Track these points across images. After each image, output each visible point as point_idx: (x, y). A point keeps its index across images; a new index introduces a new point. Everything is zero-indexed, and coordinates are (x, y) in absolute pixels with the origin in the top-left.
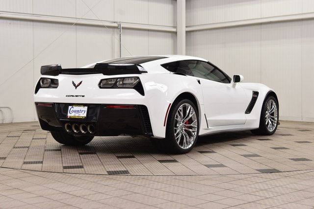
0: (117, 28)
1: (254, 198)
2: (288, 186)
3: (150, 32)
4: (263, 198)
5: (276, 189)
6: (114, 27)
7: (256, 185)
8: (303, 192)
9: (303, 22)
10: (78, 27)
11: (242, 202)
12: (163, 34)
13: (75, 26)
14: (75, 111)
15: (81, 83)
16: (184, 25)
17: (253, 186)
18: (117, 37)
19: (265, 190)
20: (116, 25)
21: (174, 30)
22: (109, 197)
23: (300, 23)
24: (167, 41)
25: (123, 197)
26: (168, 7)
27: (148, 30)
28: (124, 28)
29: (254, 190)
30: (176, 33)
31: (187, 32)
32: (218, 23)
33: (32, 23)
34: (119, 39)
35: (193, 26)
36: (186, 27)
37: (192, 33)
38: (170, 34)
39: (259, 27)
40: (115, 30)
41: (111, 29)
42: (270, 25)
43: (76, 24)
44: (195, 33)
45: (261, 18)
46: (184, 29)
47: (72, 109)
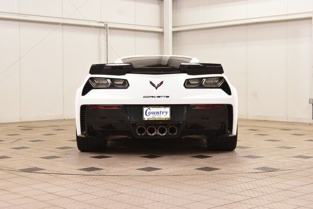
0: (104, 28)
1: (240, 198)
2: (273, 186)
3: (136, 33)
4: (249, 198)
5: (262, 188)
6: (101, 27)
7: (242, 185)
8: (288, 192)
9: (289, 23)
10: (64, 27)
11: (227, 202)
12: (148, 34)
13: (61, 26)
14: (154, 113)
15: (162, 83)
16: (171, 25)
17: (239, 186)
18: (103, 37)
19: (251, 190)
20: (102, 25)
21: (161, 30)
22: (95, 197)
23: (285, 23)
24: (154, 41)
25: (109, 198)
26: (155, 7)
27: (135, 30)
28: (110, 28)
29: (240, 190)
30: (162, 33)
31: (173, 32)
32: (204, 24)
33: (18, 23)
34: (105, 39)
35: (180, 26)
36: (173, 27)
37: (179, 34)
38: (157, 34)
39: (245, 27)
40: (102, 30)
41: (98, 29)
42: (256, 26)
43: (63, 24)
44: (181, 33)
45: (247, 19)
46: (171, 30)
47: (148, 111)
